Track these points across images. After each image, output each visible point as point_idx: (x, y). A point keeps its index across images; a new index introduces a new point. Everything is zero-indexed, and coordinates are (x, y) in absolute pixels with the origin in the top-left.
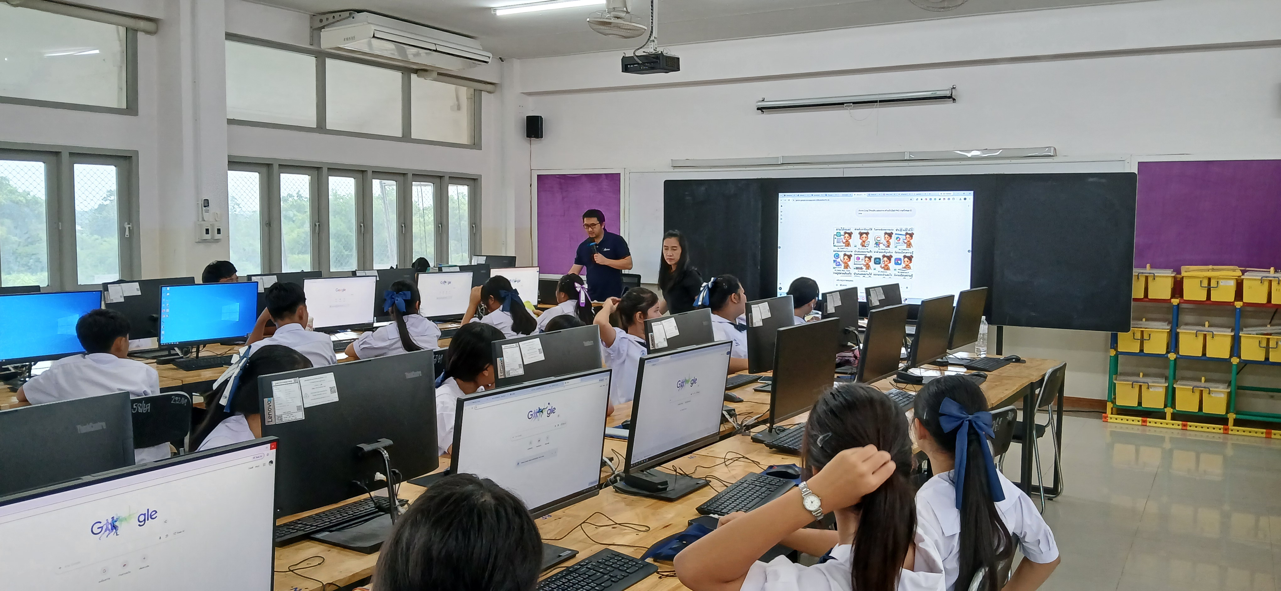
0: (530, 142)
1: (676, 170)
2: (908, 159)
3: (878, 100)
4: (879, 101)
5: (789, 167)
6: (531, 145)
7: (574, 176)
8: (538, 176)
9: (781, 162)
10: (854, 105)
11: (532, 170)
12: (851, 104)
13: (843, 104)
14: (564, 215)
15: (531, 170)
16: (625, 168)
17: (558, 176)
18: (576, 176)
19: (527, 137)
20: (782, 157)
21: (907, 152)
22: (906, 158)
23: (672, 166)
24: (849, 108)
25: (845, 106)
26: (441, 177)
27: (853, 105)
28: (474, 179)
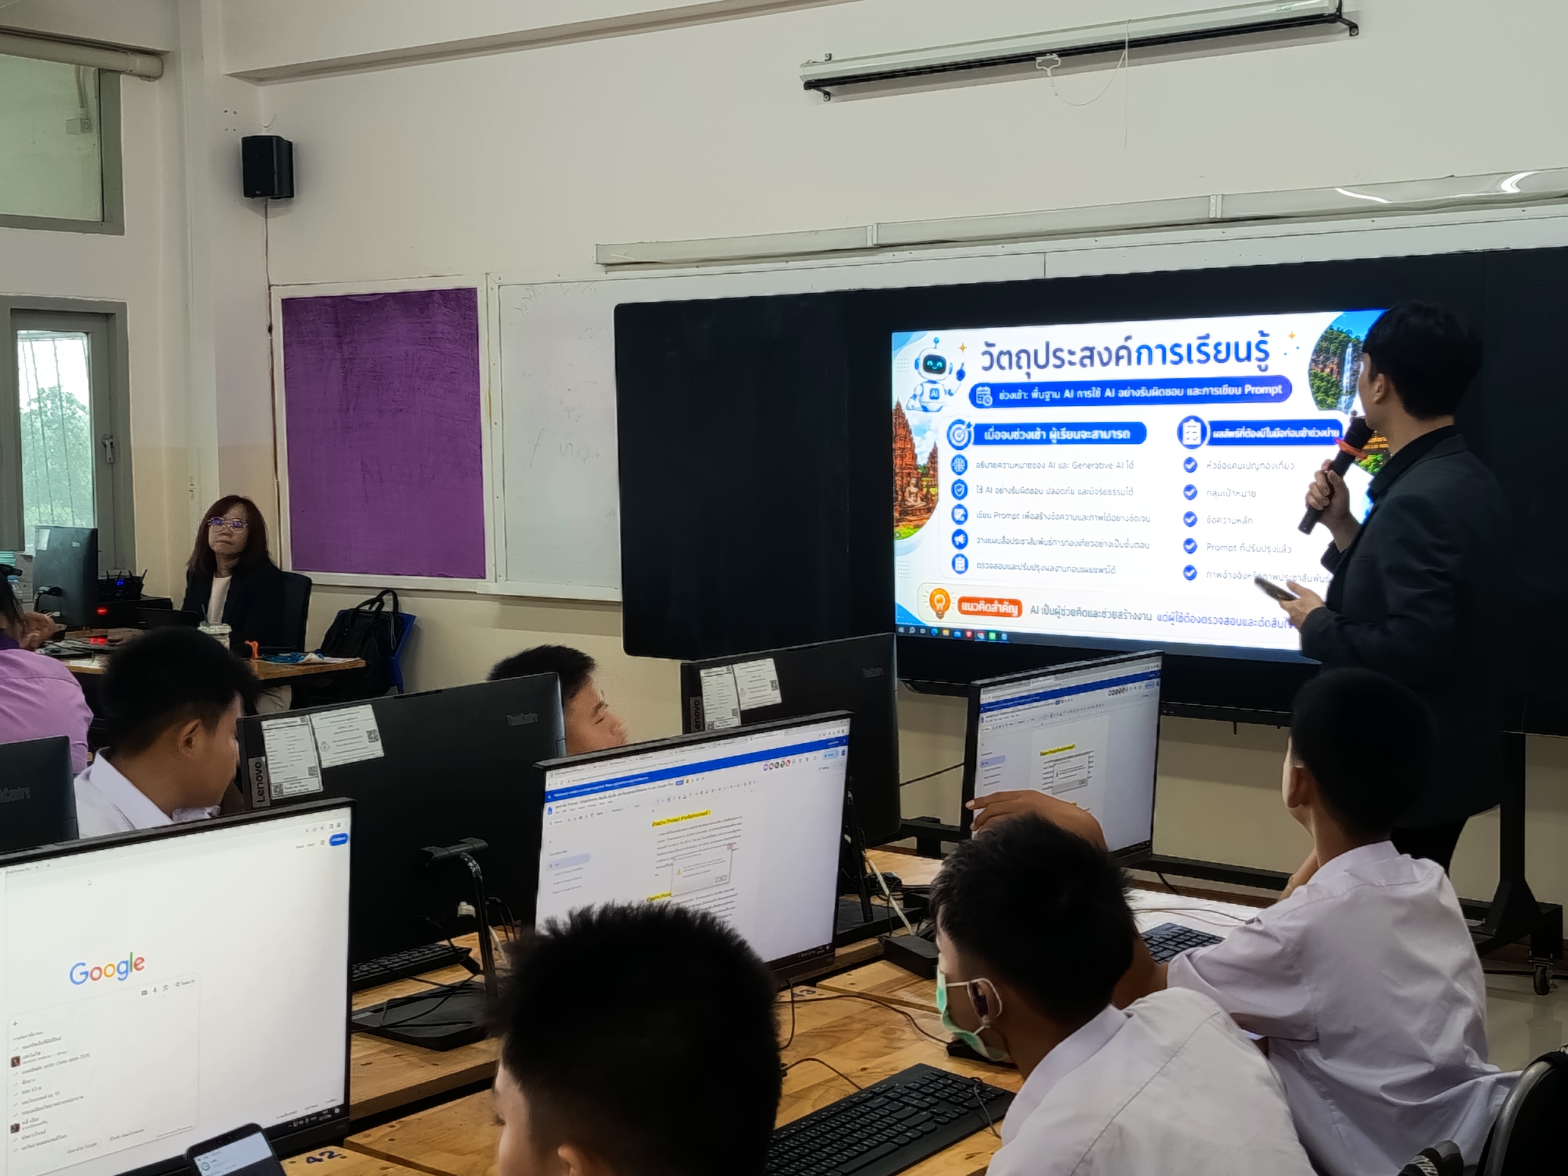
0: (264, 210)
1: (613, 274)
2: (1219, 216)
3: (1127, 39)
4: (1130, 42)
5: (899, 255)
6: (266, 217)
7: (368, 299)
8: (285, 301)
9: (875, 242)
10: (1063, 58)
11: (272, 288)
12: (1055, 56)
13: (1030, 57)
14: (348, 409)
15: (270, 286)
16: (487, 274)
17: (328, 301)
18: (373, 298)
19: (246, 195)
20: (875, 226)
21: (1217, 196)
22: (1212, 216)
23: (598, 263)
24: (1049, 70)
25: (1039, 64)
27: (1059, 60)
28: (107, 316)
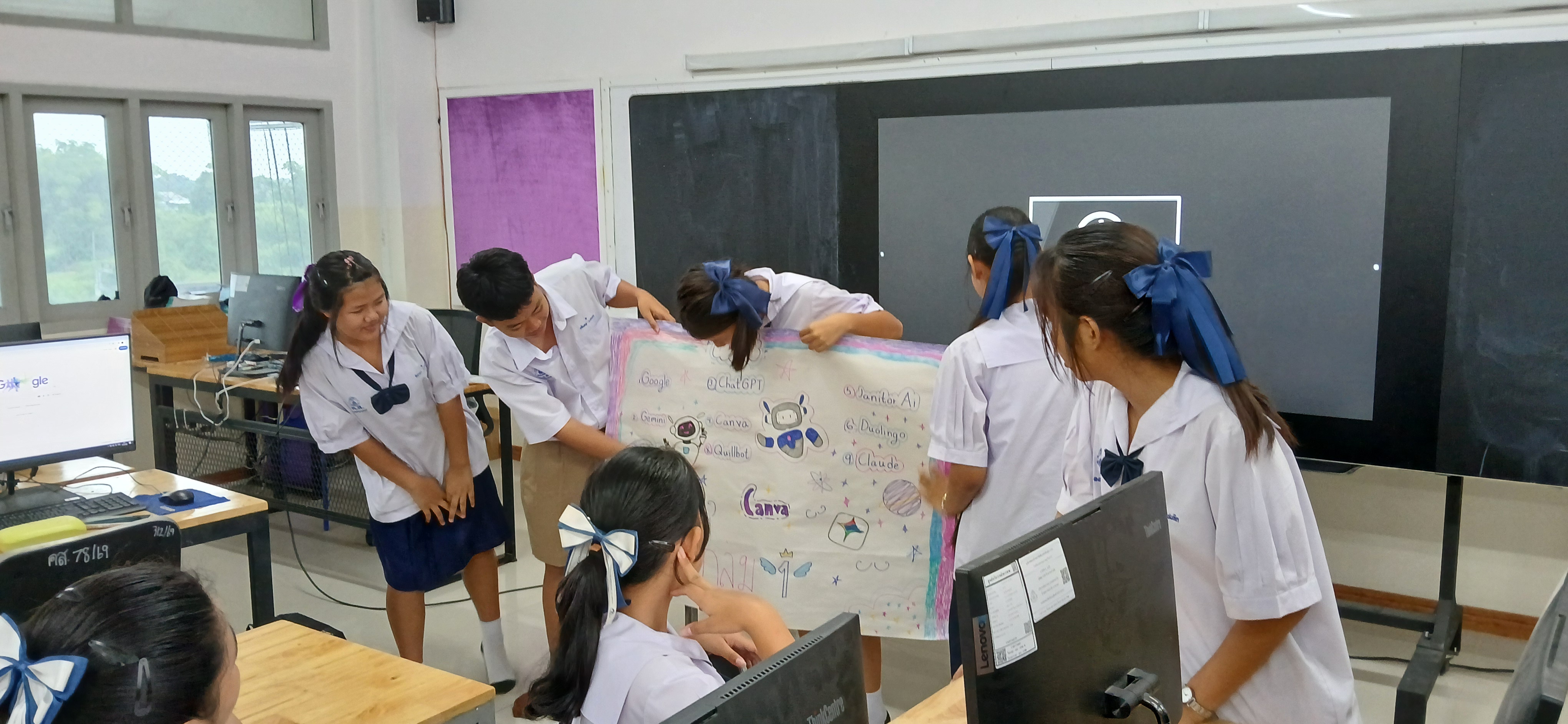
0: (433, 31)
1: (697, 79)
5: (929, 61)
6: (435, 37)
7: (509, 98)
8: (450, 101)
9: (910, 51)
11: (440, 91)
14: (497, 180)
15: (438, 89)
16: (602, 79)
17: (483, 100)
18: (513, 98)
19: (419, 20)
20: (911, 39)
22: (1200, 27)
23: (687, 68)
26: (226, 106)
28: (318, 111)
